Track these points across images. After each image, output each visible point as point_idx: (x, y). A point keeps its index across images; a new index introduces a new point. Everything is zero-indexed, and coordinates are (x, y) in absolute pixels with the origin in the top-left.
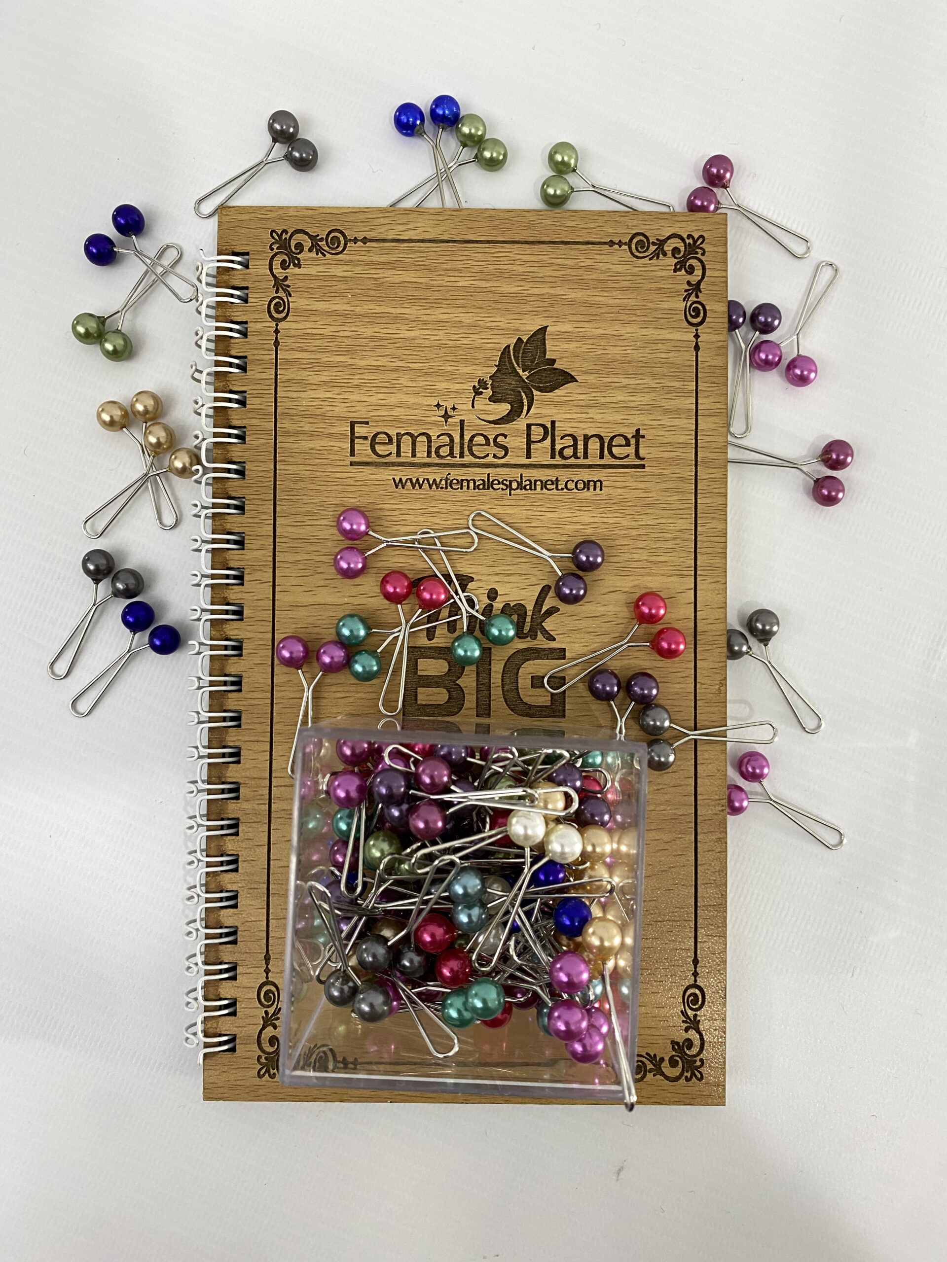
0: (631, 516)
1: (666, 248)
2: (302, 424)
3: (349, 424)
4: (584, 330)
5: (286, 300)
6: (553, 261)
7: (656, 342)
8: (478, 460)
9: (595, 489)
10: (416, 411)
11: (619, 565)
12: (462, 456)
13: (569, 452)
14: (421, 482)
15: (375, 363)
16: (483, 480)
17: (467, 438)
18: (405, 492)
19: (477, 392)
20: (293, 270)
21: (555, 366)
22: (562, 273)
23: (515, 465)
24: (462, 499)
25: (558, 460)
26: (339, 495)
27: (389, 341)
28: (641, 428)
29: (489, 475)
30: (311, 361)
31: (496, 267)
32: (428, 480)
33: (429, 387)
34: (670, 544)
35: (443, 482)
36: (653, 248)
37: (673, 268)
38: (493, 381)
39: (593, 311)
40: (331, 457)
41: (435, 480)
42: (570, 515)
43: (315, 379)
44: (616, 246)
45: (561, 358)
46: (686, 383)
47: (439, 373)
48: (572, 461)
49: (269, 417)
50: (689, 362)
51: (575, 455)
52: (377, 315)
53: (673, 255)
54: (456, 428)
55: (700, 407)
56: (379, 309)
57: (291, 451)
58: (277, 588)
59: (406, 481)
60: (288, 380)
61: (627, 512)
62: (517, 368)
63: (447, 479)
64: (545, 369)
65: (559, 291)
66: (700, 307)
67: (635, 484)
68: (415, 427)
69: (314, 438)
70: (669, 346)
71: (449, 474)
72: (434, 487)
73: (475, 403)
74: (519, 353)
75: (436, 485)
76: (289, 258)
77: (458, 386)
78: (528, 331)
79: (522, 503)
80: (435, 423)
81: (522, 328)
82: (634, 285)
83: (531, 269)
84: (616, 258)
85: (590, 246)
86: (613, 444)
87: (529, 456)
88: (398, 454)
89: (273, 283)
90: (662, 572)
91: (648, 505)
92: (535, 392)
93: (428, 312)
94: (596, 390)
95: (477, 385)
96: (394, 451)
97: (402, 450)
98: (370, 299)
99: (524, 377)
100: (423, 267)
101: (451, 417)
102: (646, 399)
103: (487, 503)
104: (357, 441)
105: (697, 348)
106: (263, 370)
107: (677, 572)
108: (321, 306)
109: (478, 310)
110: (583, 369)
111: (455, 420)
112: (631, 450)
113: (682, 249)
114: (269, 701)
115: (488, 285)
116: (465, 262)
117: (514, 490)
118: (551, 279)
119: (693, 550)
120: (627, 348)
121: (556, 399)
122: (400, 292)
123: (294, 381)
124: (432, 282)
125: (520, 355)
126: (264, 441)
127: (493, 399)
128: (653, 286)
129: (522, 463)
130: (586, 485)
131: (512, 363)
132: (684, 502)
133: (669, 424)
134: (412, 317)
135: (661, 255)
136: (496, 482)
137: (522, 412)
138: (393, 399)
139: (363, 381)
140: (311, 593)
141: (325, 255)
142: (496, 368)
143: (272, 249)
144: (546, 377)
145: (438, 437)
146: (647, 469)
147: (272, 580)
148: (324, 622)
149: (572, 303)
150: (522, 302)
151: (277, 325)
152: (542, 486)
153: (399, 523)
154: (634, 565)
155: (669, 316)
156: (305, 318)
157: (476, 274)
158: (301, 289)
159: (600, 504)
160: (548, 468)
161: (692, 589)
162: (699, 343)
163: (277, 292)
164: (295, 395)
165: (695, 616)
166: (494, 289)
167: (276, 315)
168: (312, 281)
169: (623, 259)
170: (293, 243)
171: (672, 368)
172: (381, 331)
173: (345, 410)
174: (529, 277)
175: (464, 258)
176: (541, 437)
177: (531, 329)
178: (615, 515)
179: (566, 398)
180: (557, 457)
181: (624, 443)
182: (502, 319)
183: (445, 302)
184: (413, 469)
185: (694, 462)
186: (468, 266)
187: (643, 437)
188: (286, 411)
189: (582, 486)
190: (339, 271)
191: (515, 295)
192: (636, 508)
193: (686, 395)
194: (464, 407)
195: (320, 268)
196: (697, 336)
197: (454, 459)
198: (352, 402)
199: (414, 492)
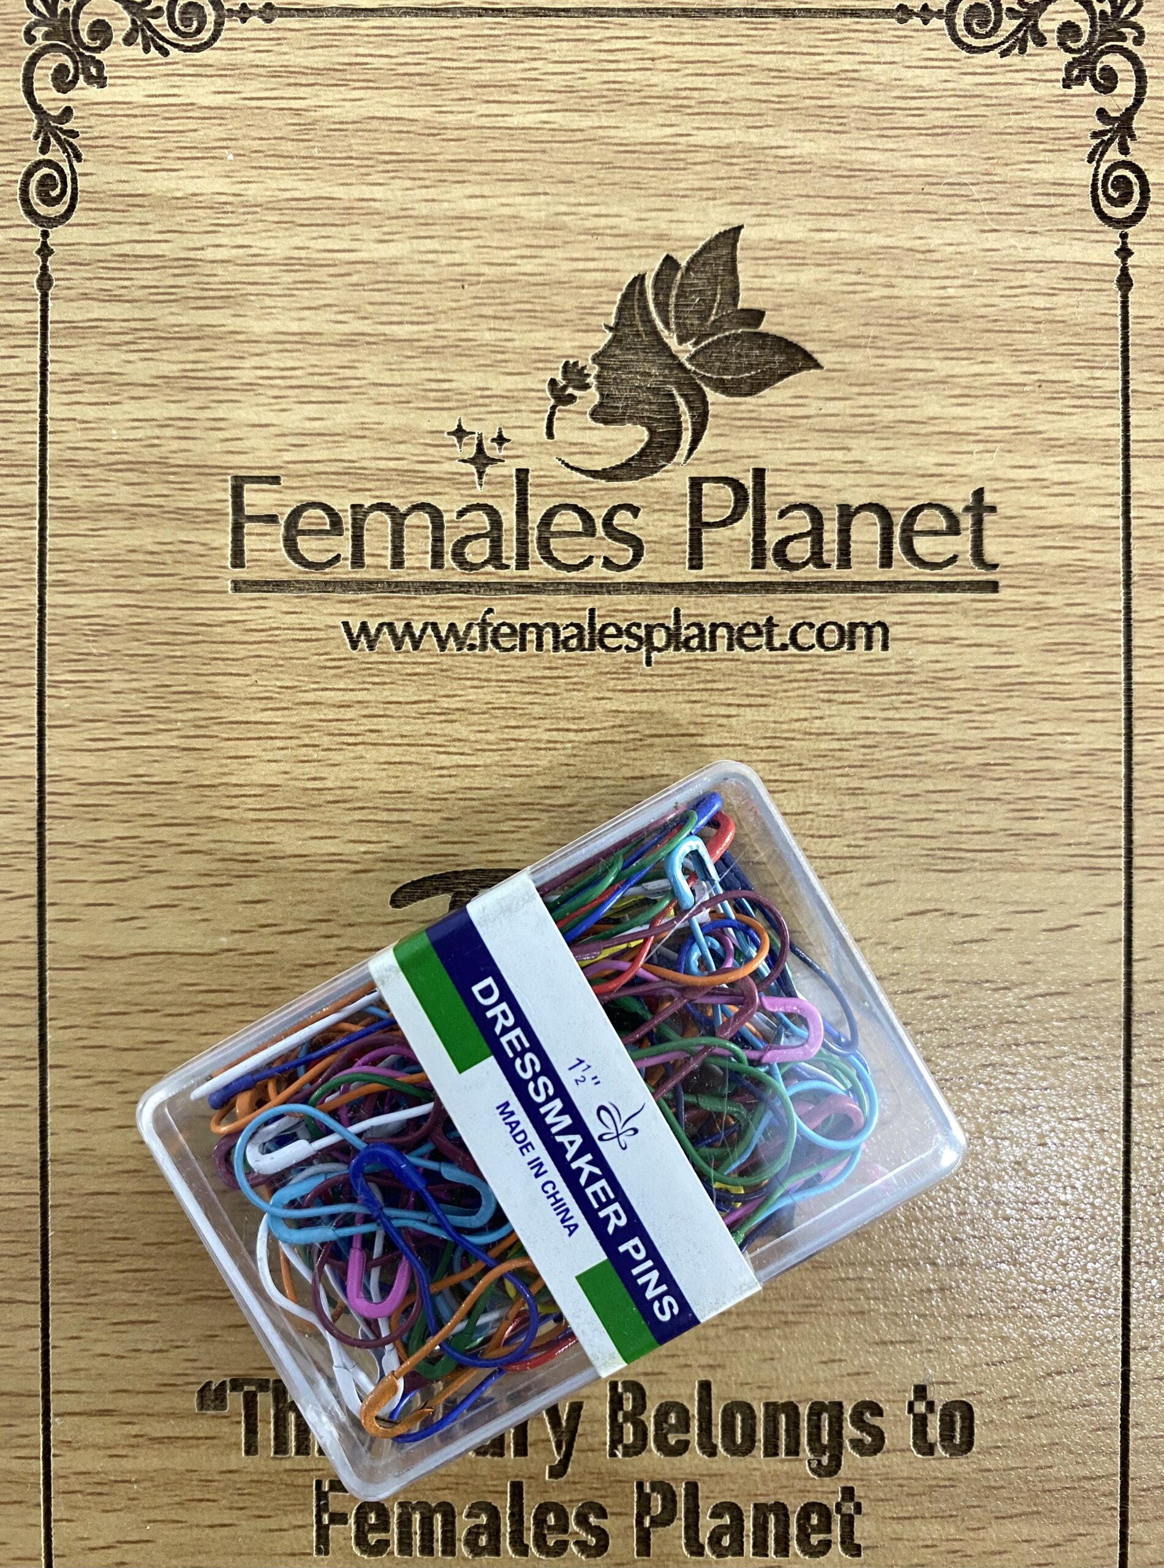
0: (964, 717)
1: (1042, 25)
2: (109, 488)
3: (229, 485)
4: (834, 235)
5: (67, 171)
6: (754, 60)
7: (1021, 266)
8: (562, 574)
9: (869, 647)
10: (403, 447)
11: (934, 844)
12: (522, 563)
13: (799, 550)
14: (417, 633)
15: (294, 327)
16: (578, 626)
17: (535, 516)
18: (375, 658)
19: (561, 398)
20: (84, 92)
21: (764, 327)
22: (777, 90)
23: (661, 585)
24: (523, 674)
25: (773, 571)
26: (205, 669)
27: (331, 270)
28: (987, 487)
29: (592, 611)
30: (133, 325)
31: (606, 76)
32: (434, 625)
33: (434, 386)
34: (1064, 789)
35: (475, 632)
36: (1009, 25)
37: (1062, 75)
38: (603, 367)
39: (858, 187)
40: (185, 570)
41: (452, 625)
42: (804, 714)
43: (141, 371)
44: (916, 22)
45: (778, 307)
46: (1098, 373)
47: (462, 349)
48: (812, 572)
49: (25, 471)
50: (1106, 318)
51: (817, 558)
52: (303, 205)
53: (1062, 44)
54: (507, 491)
55: (1134, 434)
56: (305, 190)
57: (82, 557)
58: (50, 913)
59: (379, 630)
60: (76, 376)
61: (955, 706)
62: (665, 333)
63: (484, 624)
64: (737, 337)
65: (770, 137)
66: (1131, 176)
67: (974, 631)
68: (401, 490)
69: (137, 523)
70: (1051, 278)
71: (490, 611)
72: (452, 643)
73: (556, 424)
74: (668, 296)
75: (457, 638)
76: (75, 62)
77: (510, 382)
78: (690, 238)
79: (680, 684)
80: (452, 479)
81: (676, 231)
82: (960, 122)
83: (699, 82)
84: (916, 50)
85: (848, 20)
86: (916, 528)
87: (696, 563)
88: (358, 560)
89: (34, 126)
90: (1046, 861)
91: (1008, 688)
92: (711, 395)
93: (431, 193)
94: (868, 389)
95: (559, 377)
96: (347, 551)
97: (367, 549)
98: (282, 162)
99: (683, 358)
100: (417, 79)
101: (493, 461)
102: (995, 413)
103: (588, 685)
104: (248, 527)
105: (1125, 282)
106: (12, 352)
107: (1084, 862)
108: (159, 184)
109: (562, 188)
110: (836, 337)
111: (505, 471)
112: (962, 544)
113: (1085, 27)
114: (37, 1201)
115: (586, 122)
116: (526, 65)
117: (659, 650)
118: (746, 107)
119: (1122, 803)
120: (947, 282)
121: (766, 413)
122: (358, 145)
123: (89, 379)
124: (442, 118)
125: (672, 300)
126: (11, 533)
127: (604, 414)
128: (1014, 121)
129: (680, 580)
130: (847, 636)
131: (651, 321)
132: (1099, 678)
133: (1056, 477)
134: (393, 209)
135: (1030, 44)
136: (611, 630)
137: (677, 446)
138: (341, 418)
139: (265, 373)
140: (135, 923)
141: (166, 53)
142: (609, 335)
143: (31, 39)
144: (739, 356)
145: (461, 514)
146: (1003, 594)
147: (34, 891)
148: (169, 998)
149: (801, 167)
150: (673, 165)
151: (45, 234)
152: (730, 639)
153: (360, 739)
154: (976, 842)
155: (1053, 200)
156: (116, 216)
157: (554, 97)
158: (106, 142)
159: (883, 685)
160: (746, 591)
161: (1119, 904)
162: (1131, 271)
163: (44, 149)
164: (91, 413)
165: (1129, 975)
166: (601, 132)
167: (42, 210)
168: (133, 120)
169: (932, 54)
170: (85, 23)
171: (1062, 333)
172: (312, 244)
173: (219, 447)
174: (692, 103)
175: (523, 54)
176: (729, 512)
177: (697, 233)
178: (922, 713)
179: (790, 411)
180: (771, 563)
181: (942, 524)
182: (623, 210)
183: (476, 168)
184: (397, 599)
185: (1121, 577)
186: (533, 74)
187: (993, 509)
188: (69, 455)
189: (836, 638)
190: (202, 92)
191: (656, 148)
192: (976, 694)
193: (1097, 403)
194: (528, 436)
195: (155, 87)
196: (1124, 252)
197: (501, 572)
198: (236, 426)
199: (400, 657)
